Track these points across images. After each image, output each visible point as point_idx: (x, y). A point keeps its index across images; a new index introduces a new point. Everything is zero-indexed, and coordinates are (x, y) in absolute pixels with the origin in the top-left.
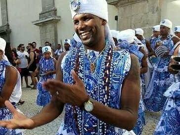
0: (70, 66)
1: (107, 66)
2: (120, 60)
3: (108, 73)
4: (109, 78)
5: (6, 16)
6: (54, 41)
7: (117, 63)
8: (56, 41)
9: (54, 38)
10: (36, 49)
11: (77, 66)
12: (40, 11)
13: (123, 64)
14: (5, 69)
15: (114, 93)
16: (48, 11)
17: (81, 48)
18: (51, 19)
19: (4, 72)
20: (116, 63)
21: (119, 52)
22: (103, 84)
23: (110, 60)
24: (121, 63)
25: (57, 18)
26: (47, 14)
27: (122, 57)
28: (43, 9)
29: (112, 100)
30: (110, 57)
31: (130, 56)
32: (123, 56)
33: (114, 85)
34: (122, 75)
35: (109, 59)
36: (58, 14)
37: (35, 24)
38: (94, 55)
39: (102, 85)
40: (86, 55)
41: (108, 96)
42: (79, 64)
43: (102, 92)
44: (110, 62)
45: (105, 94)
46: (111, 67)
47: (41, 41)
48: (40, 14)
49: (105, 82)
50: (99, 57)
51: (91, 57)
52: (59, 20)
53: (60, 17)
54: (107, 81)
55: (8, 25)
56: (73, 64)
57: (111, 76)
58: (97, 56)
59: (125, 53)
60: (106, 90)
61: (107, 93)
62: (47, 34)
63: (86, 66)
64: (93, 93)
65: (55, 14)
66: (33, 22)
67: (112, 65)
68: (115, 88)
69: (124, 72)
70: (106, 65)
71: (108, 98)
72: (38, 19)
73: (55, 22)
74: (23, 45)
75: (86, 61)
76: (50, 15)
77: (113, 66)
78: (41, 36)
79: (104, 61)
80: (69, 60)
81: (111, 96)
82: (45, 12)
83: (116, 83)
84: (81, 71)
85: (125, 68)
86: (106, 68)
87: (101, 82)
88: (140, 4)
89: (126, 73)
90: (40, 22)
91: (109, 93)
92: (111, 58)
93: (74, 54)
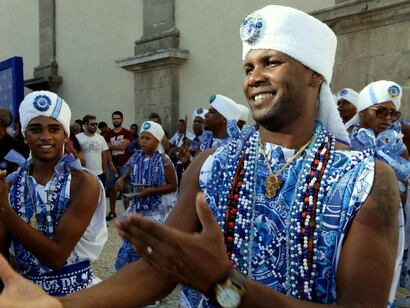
0: (220, 182)
1: (312, 184)
2: (345, 172)
3: (311, 203)
4: (313, 215)
5: (51, 41)
6: (169, 112)
7: (336, 180)
8: (175, 110)
9: (169, 104)
10: (124, 130)
11: (238, 181)
12: (139, 35)
13: (351, 182)
14: (70, 177)
15: (323, 256)
16: (157, 35)
17: (251, 139)
18: (166, 55)
19: (69, 183)
20: (333, 180)
21: (346, 153)
22: (298, 229)
23: (319, 172)
24: (346, 180)
25: (179, 55)
26: (154, 44)
27: (353, 166)
28: (146, 29)
29: (320, 275)
30: (320, 164)
31: (373, 164)
32: (355, 163)
33: (324, 234)
34: (347, 209)
35: (319, 168)
36: (183, 45)
37: (123, 67)
38: (281, 157)
39: (295, 232)
40: (262, 158)
41: (311, 262)
42: (243, 176)
43: (296, 251)
44: (319, 175)
45: (302, 257)
46: (321, 189)
47: (137, 109)
48: (137, 43)
49: (302, 225)
50: (294, 163)
51: (274, 161)
52: (185, 60)
53: (187, 52)
54: (306, 224)
55: (55, 66)
56: (229, 177)
57: (318, 210)
58: (289, 160)
59: (361, 158)
60: (305, 246)
61: (308, 254)
62: (153, 91)
63: (258, 183)
64: (271, 252)
65: (176, 44)
66: (117, 62)
67: (322, 182)
68: (328, 242)
69: (352, 202)
70: (308, 182)
71: (311, 269)
72: (132, 55)
73: (175, 64)
74: (93, 118)
75: (260, 172)
76: (162, 46)
77: (325, 188)
78: (137, 96)
79: (305, 172)
80: (222, 166)
81: (317, 264)
82: (150, 38)
83: (328, 229)
84: (246, 193)
85: (355, 193)
86: (307, 190)
87: (294, 224)
88: (392, 29)
89: (357, 204)
90: (136, 62)
91: (313, 254)
92: (324, 166)
93: (233, 154)
